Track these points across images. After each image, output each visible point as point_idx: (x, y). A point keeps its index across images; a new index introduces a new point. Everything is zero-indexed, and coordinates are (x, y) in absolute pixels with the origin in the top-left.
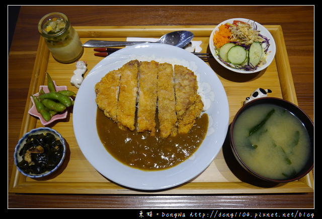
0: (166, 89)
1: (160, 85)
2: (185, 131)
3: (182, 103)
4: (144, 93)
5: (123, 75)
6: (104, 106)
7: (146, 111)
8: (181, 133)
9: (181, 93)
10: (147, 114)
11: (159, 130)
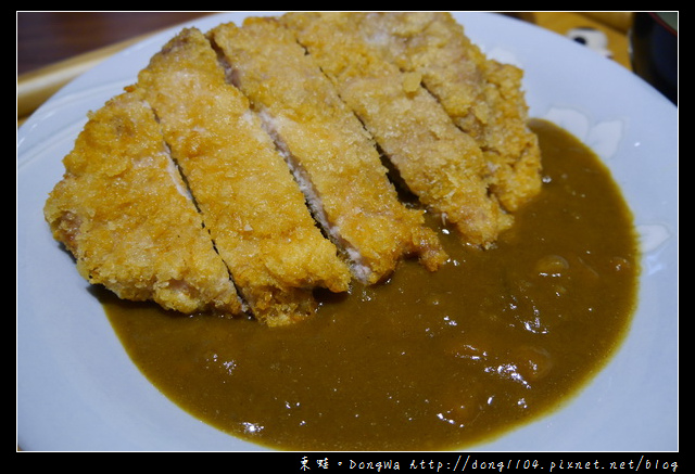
0: (362, 72)
1: (333, 67)
2: (528, 187)
3: (457, 79)
4: (298, 116)
5: (160, 98)
6: (142, 262)
7: (350, 173)
8: (520, 202)
9: (433, 52)
10: (357, 189)
11: (451, 225)
